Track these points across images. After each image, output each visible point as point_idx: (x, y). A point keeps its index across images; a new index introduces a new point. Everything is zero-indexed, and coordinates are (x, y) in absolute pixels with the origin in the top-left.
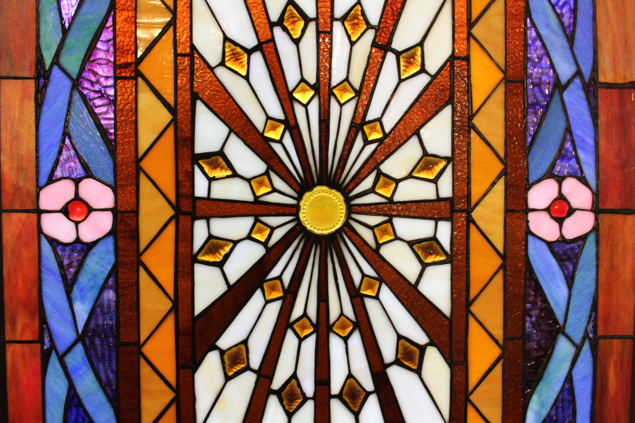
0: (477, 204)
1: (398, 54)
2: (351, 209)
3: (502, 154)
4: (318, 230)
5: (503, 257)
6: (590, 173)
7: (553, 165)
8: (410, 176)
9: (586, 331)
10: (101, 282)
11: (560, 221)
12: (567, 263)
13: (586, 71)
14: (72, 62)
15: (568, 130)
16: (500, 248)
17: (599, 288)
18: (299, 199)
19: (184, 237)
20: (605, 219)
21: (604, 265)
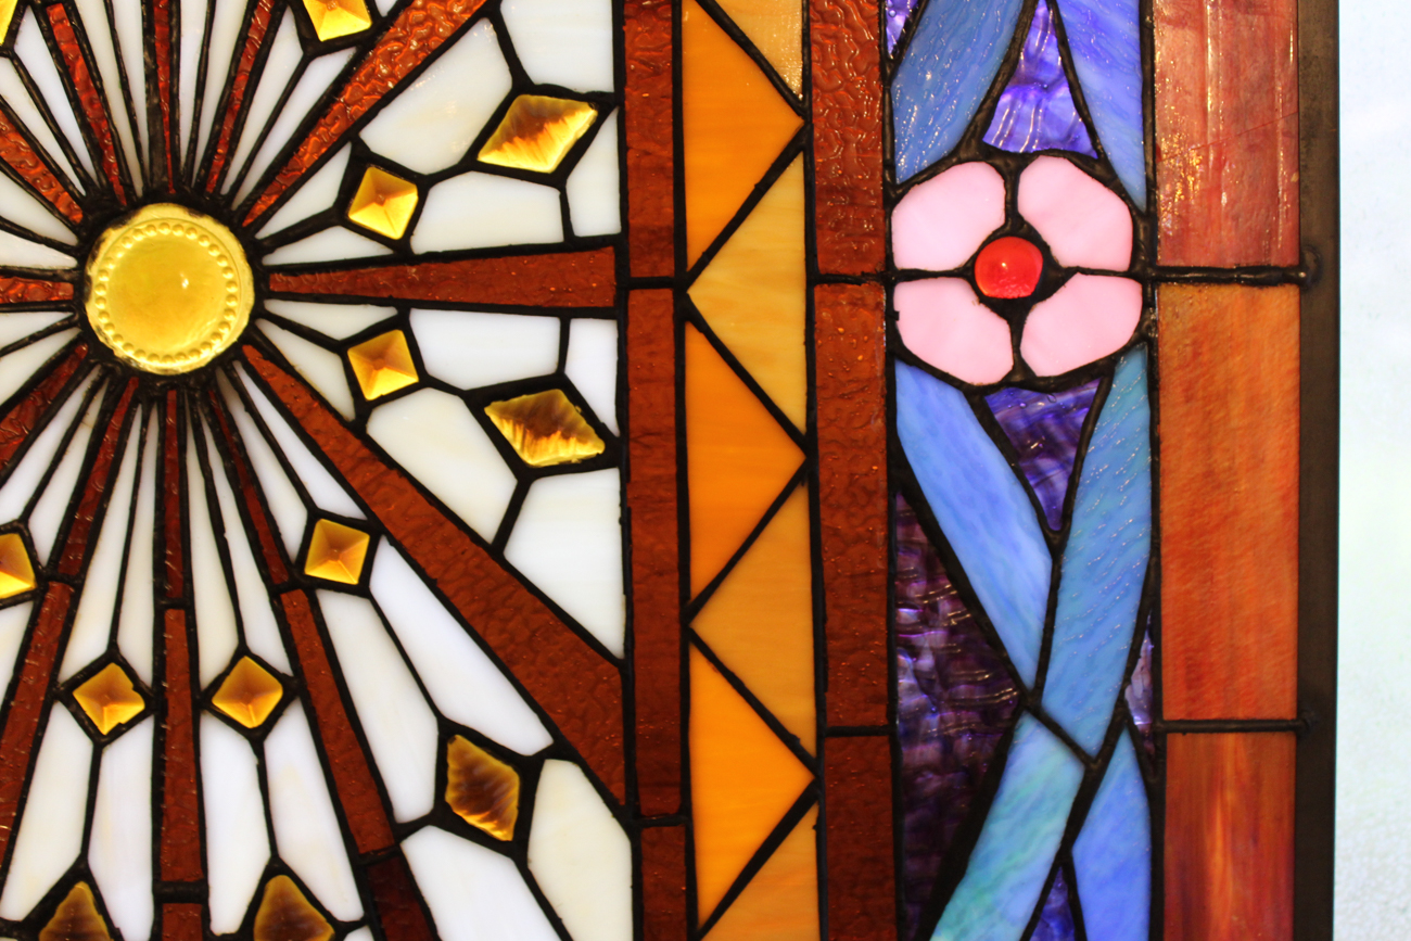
0: (708, 257)
2: (264, 284)
4: (153, 356)
5: (807, 440)
6: (1121, 141)
7: (984, 115)
8: (469, 163)
9: (1121, 704)
11: (1014, 313)
12: (1045, 464)
16: (796, 411)
17: (1164, 550)
18: (85, 250)
20: (1183, 305)
21: (1181, 467)
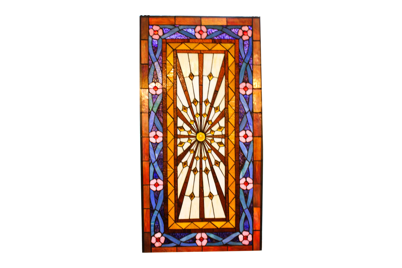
0: (230, 135)
1: (214, 108)
2: (206, 136)
3: (234, 126)
4: (200, 140)
6: (252, 129)
7: (244, 128)
9: (251, 159)
10: (160, 150)
11: (246, 139)
12: (247, 147)
13: (251, 110)
14: (155, 109)
15: (247, 121)
16: (234, 144)
17: (254, 151)
18: (196, 135)
19: (176, 141)
20: (255, 138)
21: (255, 147)
